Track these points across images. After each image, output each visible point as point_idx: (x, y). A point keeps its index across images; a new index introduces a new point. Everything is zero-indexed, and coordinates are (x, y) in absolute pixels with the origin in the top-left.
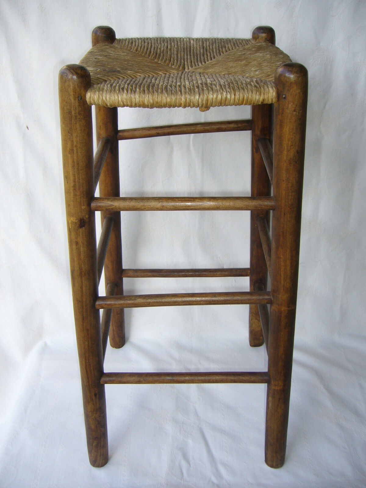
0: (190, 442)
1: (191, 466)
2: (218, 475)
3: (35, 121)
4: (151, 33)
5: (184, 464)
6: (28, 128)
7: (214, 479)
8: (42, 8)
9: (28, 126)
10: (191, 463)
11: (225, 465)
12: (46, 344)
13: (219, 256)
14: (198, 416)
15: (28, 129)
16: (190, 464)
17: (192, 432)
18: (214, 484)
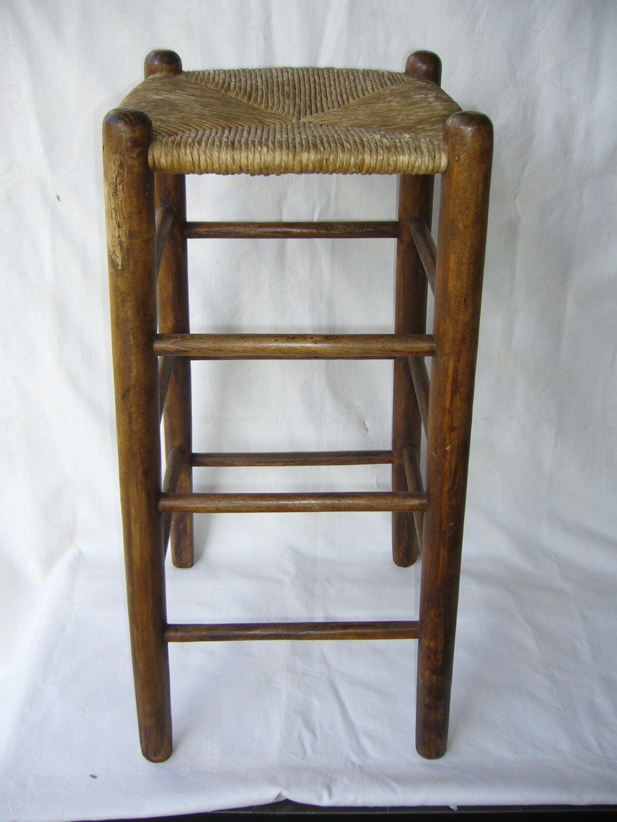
0: (316, 702)
1: (318, 738)
2: (361, 751)
3: (70, 188)
4: (253, 61)
5: (306, 734)
6: (58, 198)
7: (354, 758)
8: (86, 11)
9: (60, 196)
10: (318, 734)
11: (370, 736)
12: (80, 553)
13: (358, 405)
14: (326, 663)
16: (315, 736)
17: (318, 687)
18: (354, 764)
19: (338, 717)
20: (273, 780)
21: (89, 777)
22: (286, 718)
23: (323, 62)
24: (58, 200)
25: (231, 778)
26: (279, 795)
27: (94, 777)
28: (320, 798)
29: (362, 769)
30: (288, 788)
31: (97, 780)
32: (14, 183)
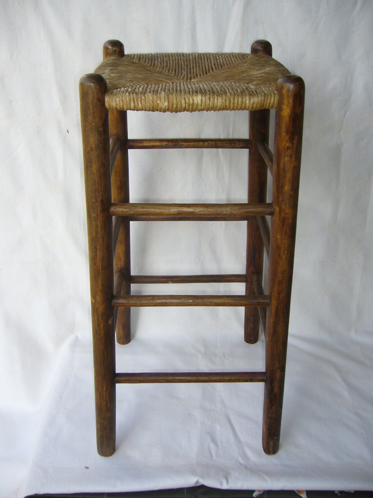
0: (218, 427)
1: (220, 448)
2: (245, 456)
3: (75, 125)
4: (186, 49)
5: (213, 447)
6: (68, 131)
7: (241, 460)
11: (250, 447)
12: (77, 338)
14: (224, 404)
15: (68, 133)
16: (218, 447)
17: (219, 418)
18: (241, 464)
19: (231, 437)
20: (193, 472)
21: (85, 468)
22: (201, 436)
23: (227, 50)
24: (67, 133)
25: (168, 470)
26: (197, 482)
27: (87, 468)
28: (221, 484)
29: (246, 467)
30: (202, 477)
31: (89, 469)
32: (42, 122)
